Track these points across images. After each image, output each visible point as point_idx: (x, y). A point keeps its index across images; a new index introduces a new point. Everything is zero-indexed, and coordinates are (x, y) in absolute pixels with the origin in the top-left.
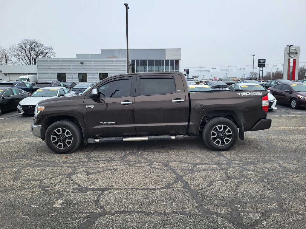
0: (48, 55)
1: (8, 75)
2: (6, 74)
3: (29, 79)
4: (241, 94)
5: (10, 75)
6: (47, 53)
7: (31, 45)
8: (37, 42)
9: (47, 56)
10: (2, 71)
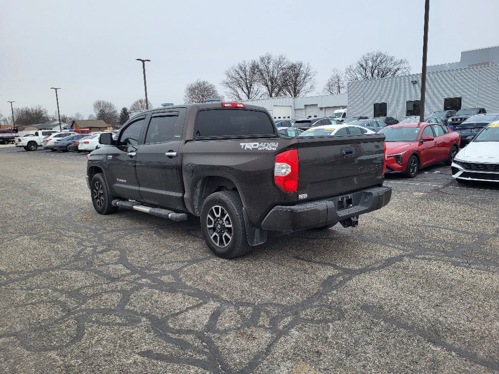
0: (399, 72)
1: (324, 110)
2: (321, 109)
3: (345, 114)
4: (244, 146)
5: (327, 109)
6: (398, 69)
7: (374, 61)
8: (385, 56)
9: (396, 75)
10: (317, 105)
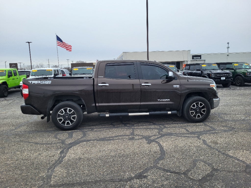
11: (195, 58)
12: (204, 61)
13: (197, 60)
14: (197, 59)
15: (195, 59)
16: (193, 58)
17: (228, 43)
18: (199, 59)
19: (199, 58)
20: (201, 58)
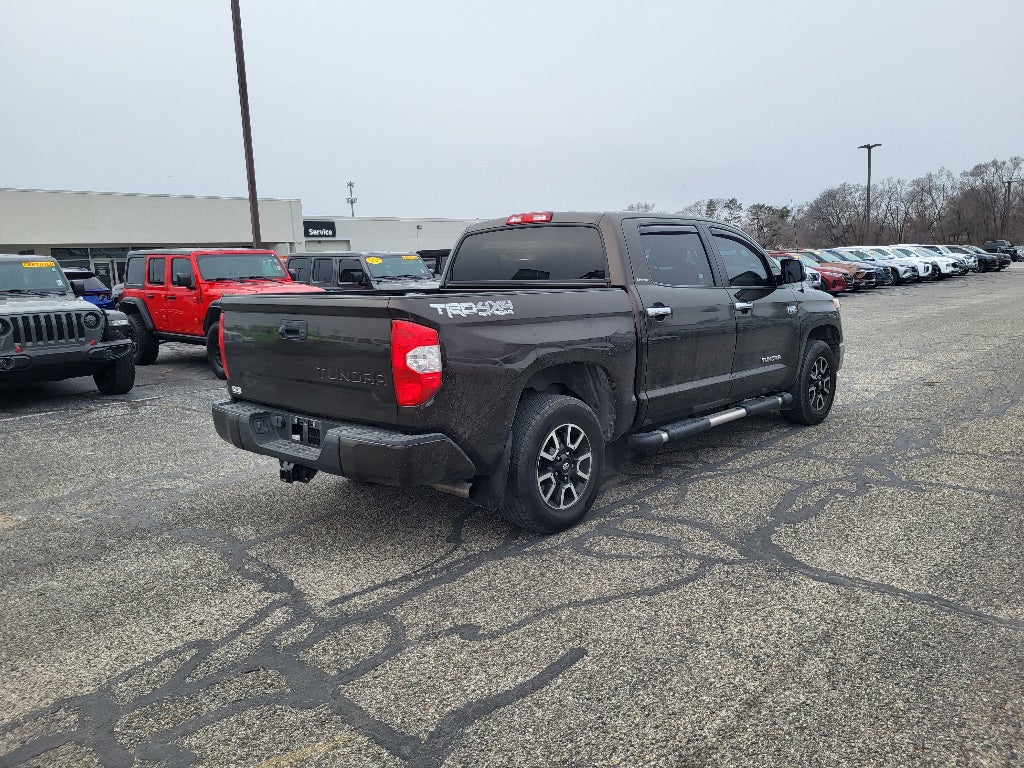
11: (315, 232)
12: (345, 245)
13: (320, 242)
14: (320, 236)
15: (313, 236)
16: (307, 234)
17: (351, 185)
18: (329, 236)
19: (326, 232)
20: (334, 235)
